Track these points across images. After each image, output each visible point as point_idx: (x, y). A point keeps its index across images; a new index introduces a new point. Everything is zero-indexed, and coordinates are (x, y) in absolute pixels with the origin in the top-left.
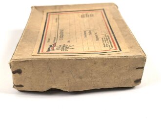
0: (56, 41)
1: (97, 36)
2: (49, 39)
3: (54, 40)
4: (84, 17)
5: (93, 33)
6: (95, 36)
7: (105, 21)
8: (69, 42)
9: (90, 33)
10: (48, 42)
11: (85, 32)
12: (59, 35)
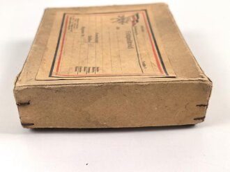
0: (134, 29)
1: (83, 32)
2: (143, 30)
3: (136, 30)
4: (93, 68)
5: (86, 37)
6: (85, 33)
7: (61, 51)
8: (118, 28)
9: (90, 38)
10: (142, 27)
11: (97, 41)
12: (132, 39)
